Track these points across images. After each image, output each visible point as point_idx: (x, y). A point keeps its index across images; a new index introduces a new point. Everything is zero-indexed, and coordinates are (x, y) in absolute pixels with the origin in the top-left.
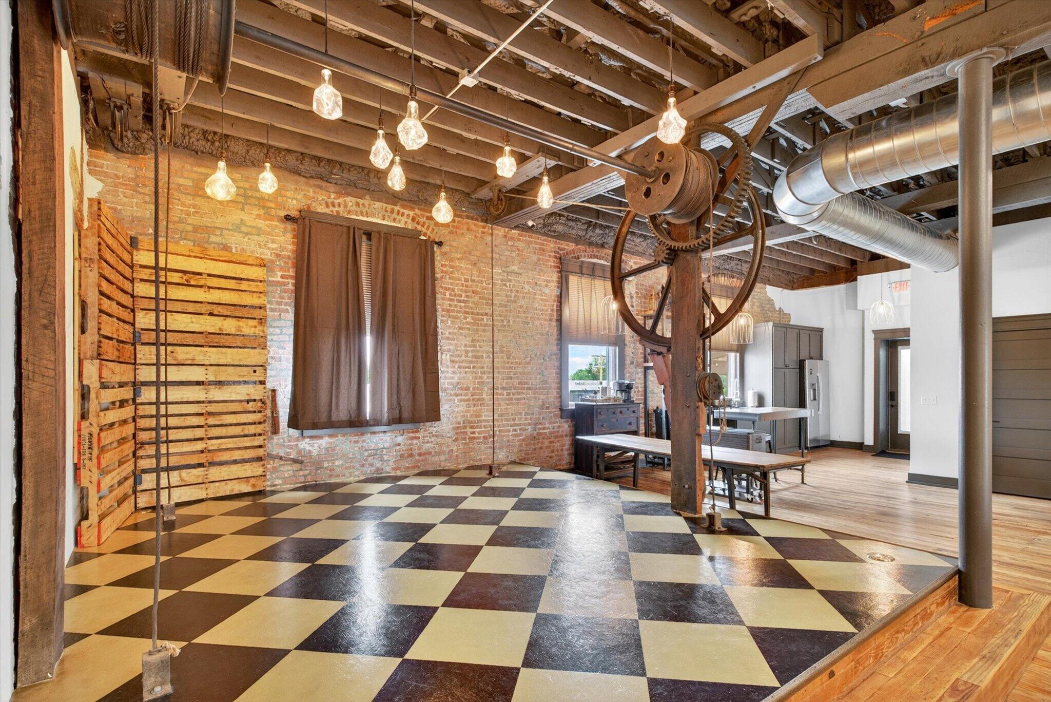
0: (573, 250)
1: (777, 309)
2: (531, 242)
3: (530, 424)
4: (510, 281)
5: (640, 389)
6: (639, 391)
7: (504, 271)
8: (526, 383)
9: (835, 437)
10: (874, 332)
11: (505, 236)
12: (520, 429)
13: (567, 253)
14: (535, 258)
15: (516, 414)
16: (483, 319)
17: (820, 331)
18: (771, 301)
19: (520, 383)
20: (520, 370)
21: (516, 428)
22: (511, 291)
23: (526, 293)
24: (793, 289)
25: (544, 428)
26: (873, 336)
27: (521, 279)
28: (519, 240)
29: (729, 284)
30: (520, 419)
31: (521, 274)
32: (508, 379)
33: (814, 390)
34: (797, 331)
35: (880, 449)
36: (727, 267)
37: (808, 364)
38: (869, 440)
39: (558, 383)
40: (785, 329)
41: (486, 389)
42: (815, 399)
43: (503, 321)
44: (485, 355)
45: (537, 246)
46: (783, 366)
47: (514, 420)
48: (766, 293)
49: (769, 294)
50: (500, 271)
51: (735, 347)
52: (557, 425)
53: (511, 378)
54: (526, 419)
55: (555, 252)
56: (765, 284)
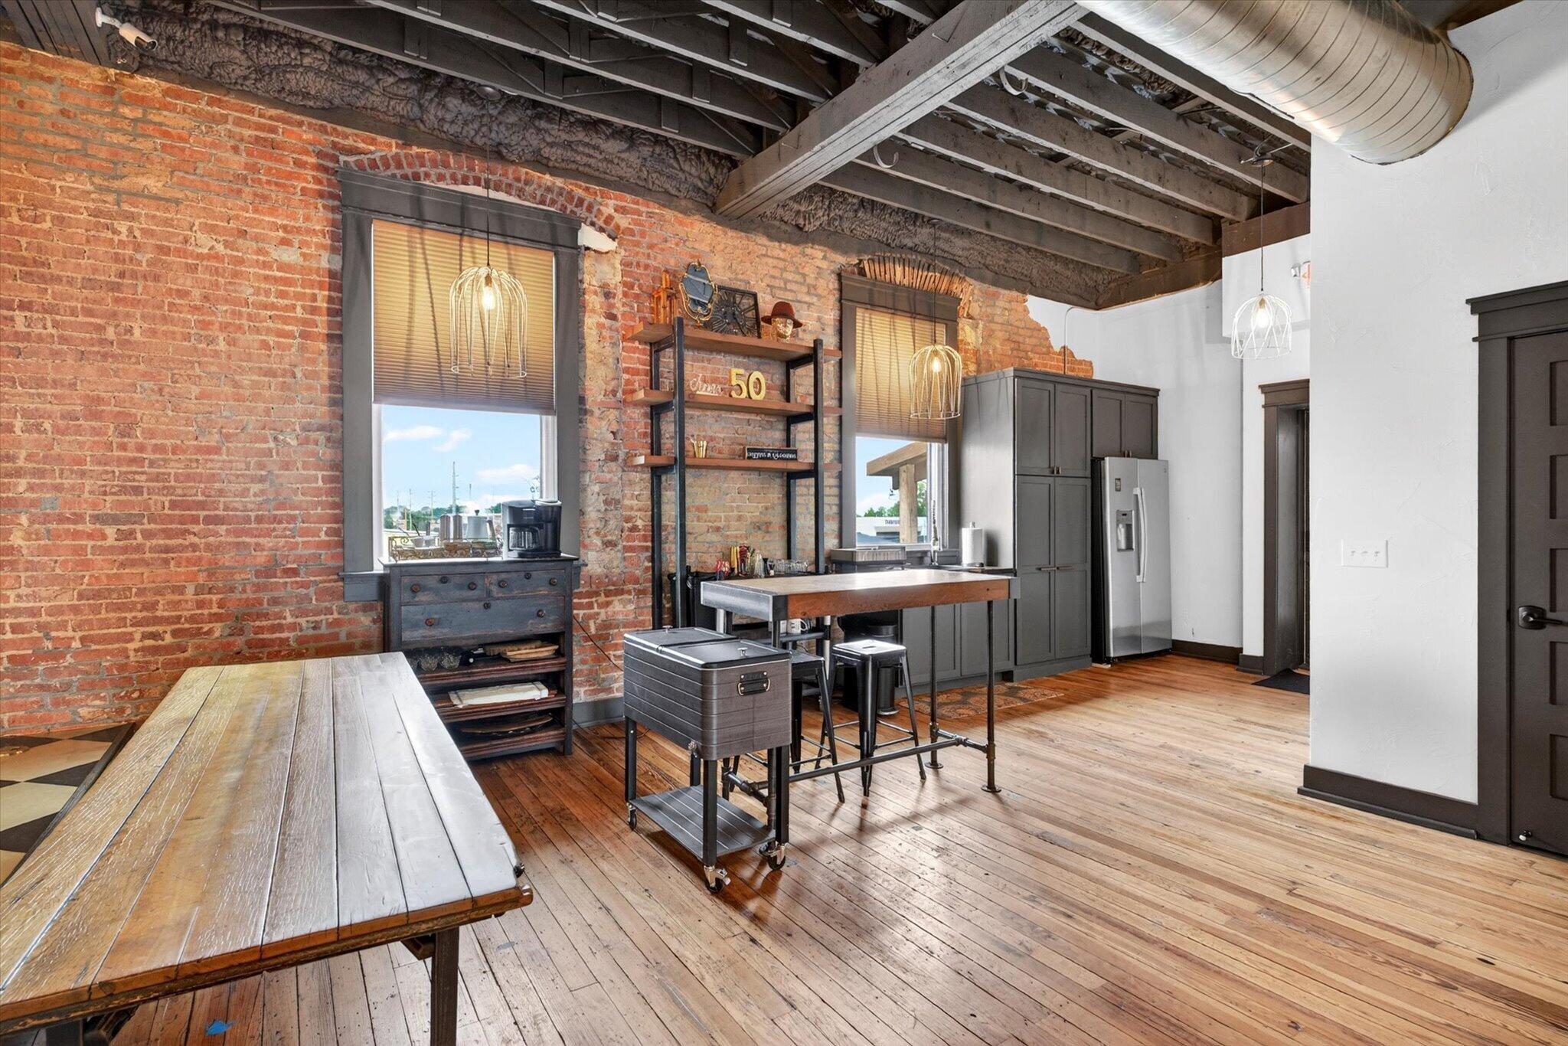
0: (396, 157)
1: (1057, 348)
2: (213, 119)
3: (216, 618)
4: (131, 217)
5: (640, 523)
6: (634, 529)
7: (100, 189)
8: (202, 505)
9: (1184, 631)
10: (1264, 388)
11: (109, 91)
12: (175, 633)
13: (373, 164)
14: (237, 163)
15: (159, 592)
16: (12, 319)
17: (1151, 395)
18: (1039, 331)
19: (174, 505)
20: (173, 469)
21: (160, 629)
22: (138, 247)
23: (200, 256)
24: (1098, 307)
25: (280, 628)
26: (1261, 399)
27: (183, 217)
28: (166, 107)
29: (917, 283)
30: (175, 604)
31: (177, 202)
32: (123, 490)
33: (1128, 527)
34: (1087, 391)
35: (1277, 667)
36: (909, 242)
37: (1111, 467)
38: (1254, 646)
39: (334, 505)
40: (1050, 387)
41: (24, 520)
42: (1129, 547)
43: (100, 329)
44: (18, 423)
45: (248, 133)
46: (1047, 473)
47: (153, 606)
48: (1026, 310)
49: (1032, 316)
50: (89, 187)
51: (939, 430)
52: (330, 618)
53: (137, 491)
54: (201, 605)
55: (320, 154)
56: (1024, 292)
